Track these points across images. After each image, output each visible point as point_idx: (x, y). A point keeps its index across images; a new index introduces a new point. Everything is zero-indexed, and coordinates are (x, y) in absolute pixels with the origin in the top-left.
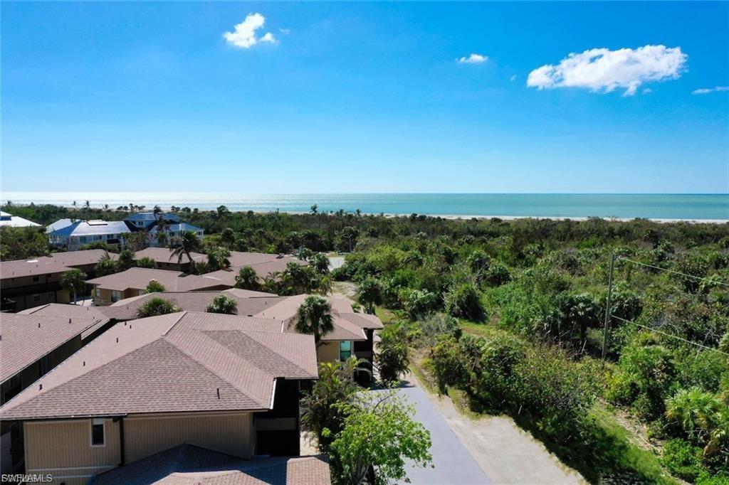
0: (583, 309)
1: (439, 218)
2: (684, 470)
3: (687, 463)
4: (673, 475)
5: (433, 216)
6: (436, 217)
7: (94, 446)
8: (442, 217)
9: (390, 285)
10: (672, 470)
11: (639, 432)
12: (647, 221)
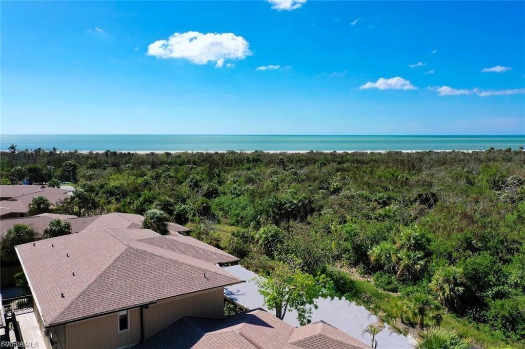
0: (290, 207)
1: (129, 153)
2: (390, 287)
3: (389, 283)
4: (384, 290)
5: (123, 152)
6: (126, 152)
7: (122, 332)
8: (131, 152)
9: (141, 203)
10: (383, 288)
11: (352, 273)
12: (263, 152)
